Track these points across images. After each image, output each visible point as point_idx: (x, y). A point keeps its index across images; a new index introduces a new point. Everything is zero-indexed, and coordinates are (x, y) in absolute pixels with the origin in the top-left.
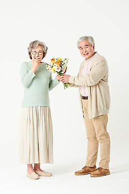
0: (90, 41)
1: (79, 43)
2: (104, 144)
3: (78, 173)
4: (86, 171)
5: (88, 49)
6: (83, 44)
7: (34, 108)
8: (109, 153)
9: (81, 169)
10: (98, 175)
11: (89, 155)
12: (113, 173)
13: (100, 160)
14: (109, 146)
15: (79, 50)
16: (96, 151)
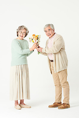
0: (51, 27)
1: (45, 28)
2: (66, 88)
3: (50, 107)
4: (55, 105)
5: (50, 32)
6: (47, 29)
7: (20, 66)
8: (69, 93)
9: (53, 104)
10: (62, 108)
11: (56, 95)
13: (64, 98)
14: (68, 90)
15: (45, 32)
16: (60, 93)
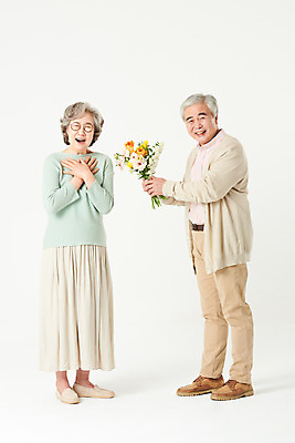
0: (209, 105)
1: (185, 108)
2: (240, 329)
3: (182, 392)
4: (200, 388)
5: (204, 122)
6: (194, 111)
7: (67, 250)
8: (250, 347)
9: (191, 383)
10: (226, 395)
11: (207, 352)
12: (259, 392)
13: (232, 363)
15: (185, 124)
16: (222, 344)
